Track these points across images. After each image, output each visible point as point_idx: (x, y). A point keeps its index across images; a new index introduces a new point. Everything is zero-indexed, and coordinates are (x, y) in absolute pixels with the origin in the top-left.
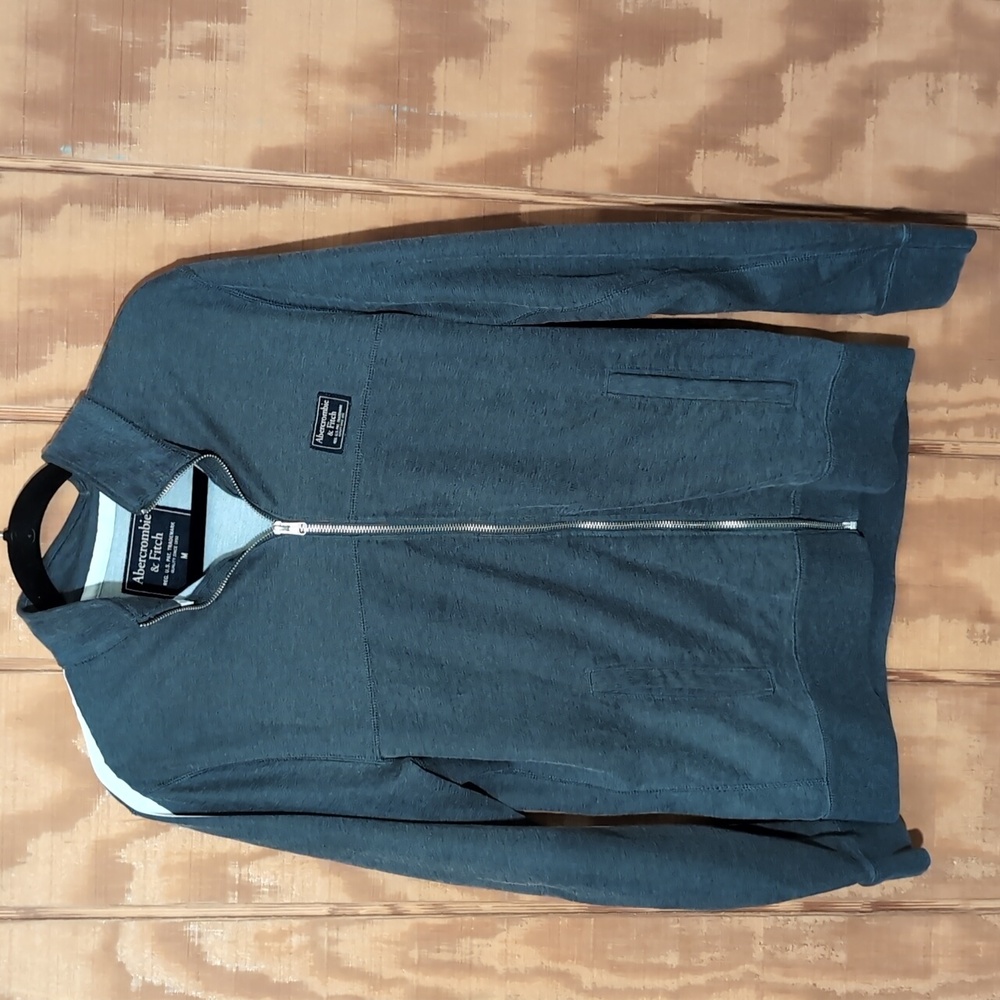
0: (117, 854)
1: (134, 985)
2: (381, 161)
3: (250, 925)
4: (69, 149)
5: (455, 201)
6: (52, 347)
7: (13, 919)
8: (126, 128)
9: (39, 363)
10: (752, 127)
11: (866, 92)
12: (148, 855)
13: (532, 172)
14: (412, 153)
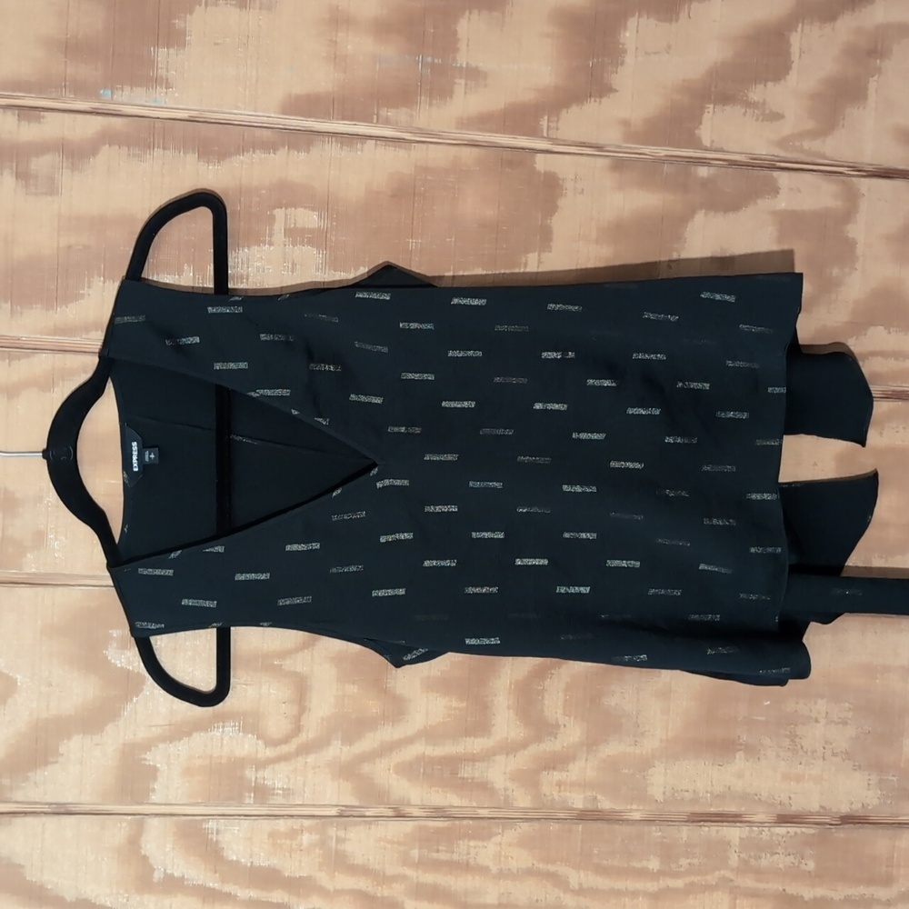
0: (143, 756)
1: (157, 876)
2: (404, 110)
3: (266, 825)
4: (109, 92)
5: (475, 151)
6: (89, 282)
7: (45, 813)
8: (162, 72)
9: (78, 297)
10: (760, 83)
11: (871, 51)
12: (172, 757)
13: (548, 121)
14: (434, 102)
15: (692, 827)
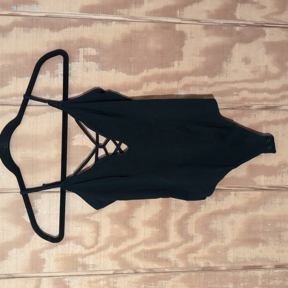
0: (39, 255)
2: (126, 9)
3: (87, 278)
4: (15, 7)
5: (152, 23)
6: (11, 79)
7: (4, 278)
9: (7, 84)
12: (50, 255)
13: (180, 12)
14: (137, 6)
15: (245, 271)
